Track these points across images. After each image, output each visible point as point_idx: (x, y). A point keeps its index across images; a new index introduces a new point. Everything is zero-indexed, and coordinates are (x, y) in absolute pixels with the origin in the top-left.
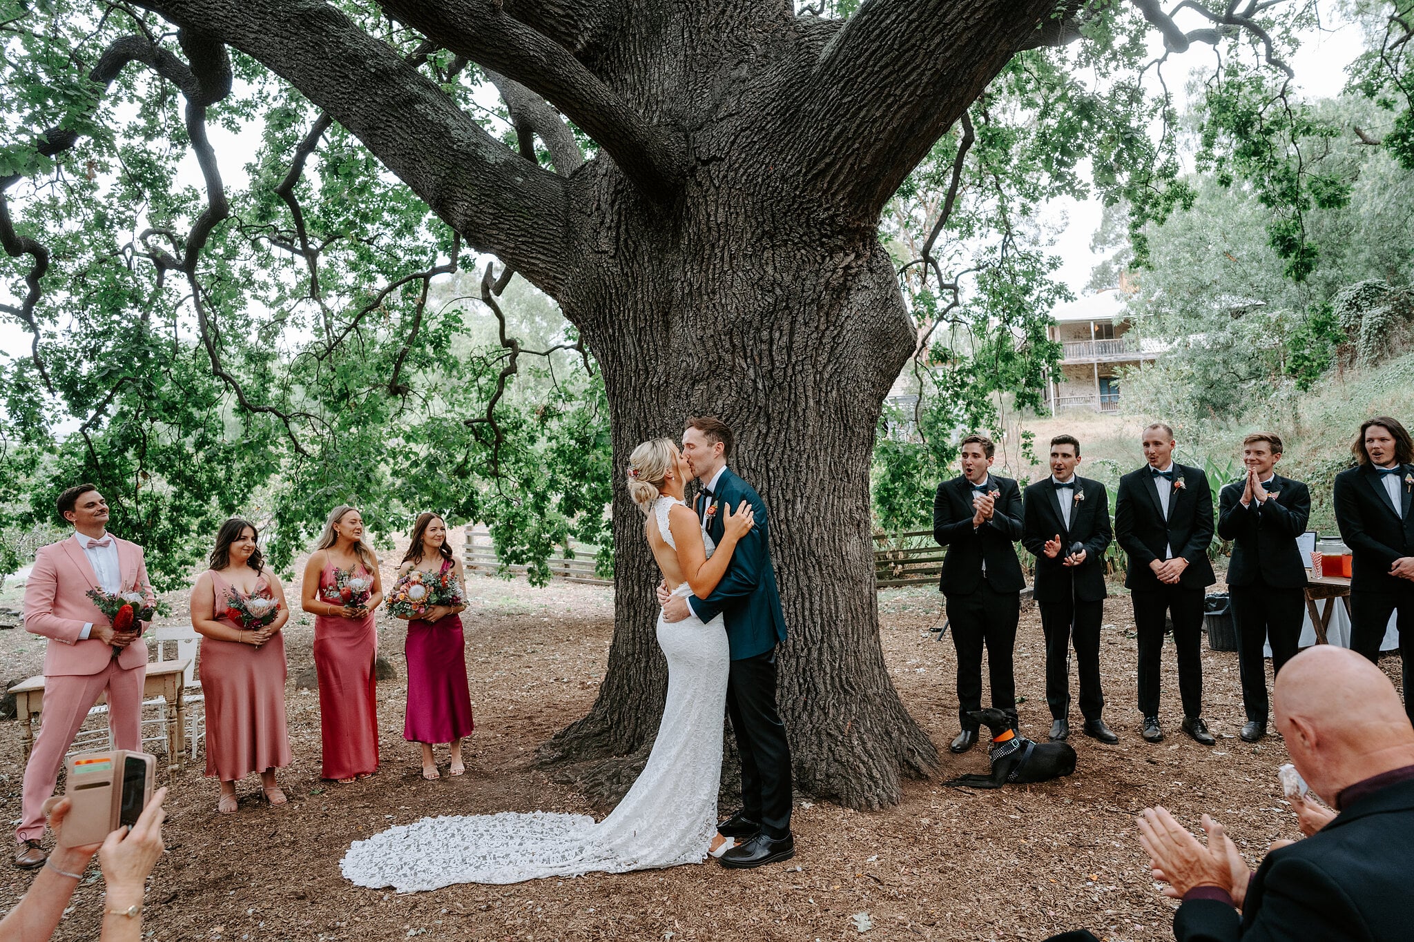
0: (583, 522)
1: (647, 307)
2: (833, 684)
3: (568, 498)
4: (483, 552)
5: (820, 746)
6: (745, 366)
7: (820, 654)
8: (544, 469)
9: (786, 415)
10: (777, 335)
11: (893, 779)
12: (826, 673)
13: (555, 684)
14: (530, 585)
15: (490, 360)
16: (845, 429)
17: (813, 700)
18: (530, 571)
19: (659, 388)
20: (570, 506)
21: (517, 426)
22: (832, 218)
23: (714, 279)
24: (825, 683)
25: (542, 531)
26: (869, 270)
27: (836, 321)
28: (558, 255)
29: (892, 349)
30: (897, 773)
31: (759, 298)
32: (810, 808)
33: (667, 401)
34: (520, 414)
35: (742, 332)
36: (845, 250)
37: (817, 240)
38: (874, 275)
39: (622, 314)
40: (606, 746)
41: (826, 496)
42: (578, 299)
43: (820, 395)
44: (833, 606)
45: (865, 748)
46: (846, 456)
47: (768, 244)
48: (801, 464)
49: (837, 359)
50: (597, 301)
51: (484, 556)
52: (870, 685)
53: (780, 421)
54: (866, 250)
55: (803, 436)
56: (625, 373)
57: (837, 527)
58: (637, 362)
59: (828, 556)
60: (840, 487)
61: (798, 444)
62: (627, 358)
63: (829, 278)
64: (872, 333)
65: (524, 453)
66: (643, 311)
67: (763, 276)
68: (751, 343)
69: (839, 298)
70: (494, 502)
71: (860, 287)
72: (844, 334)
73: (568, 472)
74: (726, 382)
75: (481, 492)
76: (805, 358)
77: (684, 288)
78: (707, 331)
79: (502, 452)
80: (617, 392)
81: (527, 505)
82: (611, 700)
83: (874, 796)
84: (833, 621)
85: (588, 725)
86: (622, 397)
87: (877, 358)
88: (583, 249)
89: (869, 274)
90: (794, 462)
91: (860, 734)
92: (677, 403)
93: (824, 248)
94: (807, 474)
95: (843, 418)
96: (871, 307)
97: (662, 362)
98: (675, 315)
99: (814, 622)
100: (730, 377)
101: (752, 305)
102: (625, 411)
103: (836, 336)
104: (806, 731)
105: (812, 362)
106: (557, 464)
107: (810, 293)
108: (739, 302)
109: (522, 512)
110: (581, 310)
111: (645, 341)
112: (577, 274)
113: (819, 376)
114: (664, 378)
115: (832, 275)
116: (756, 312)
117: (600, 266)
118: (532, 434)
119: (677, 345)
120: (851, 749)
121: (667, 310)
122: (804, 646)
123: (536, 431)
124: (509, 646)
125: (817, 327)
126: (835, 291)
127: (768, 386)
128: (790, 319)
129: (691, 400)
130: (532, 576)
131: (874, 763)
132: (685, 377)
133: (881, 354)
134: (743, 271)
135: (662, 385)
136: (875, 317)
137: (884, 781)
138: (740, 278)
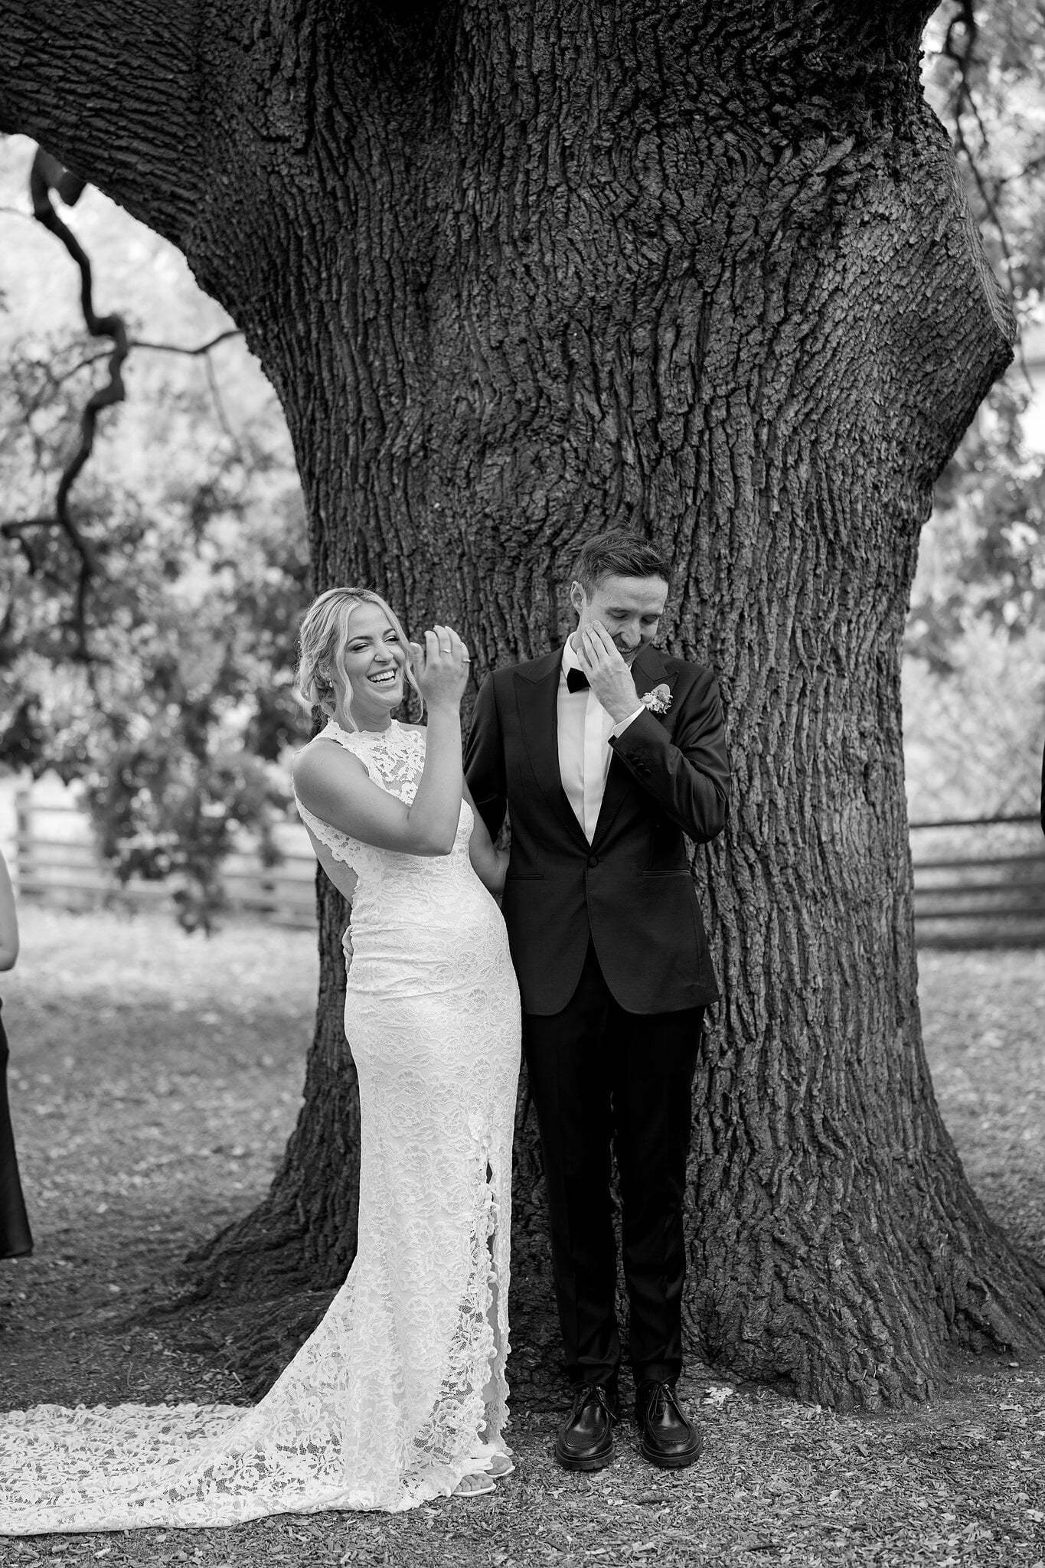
1: (381, 271)
2: (792, 1135)
4: (60, 855)
5: (756, 1266)
6: (595, 411)
7: (764, 1063)
9: (690, 522)
10: (669, 337)
11: (923, 1346)
12: (775, 1107)
13: (215, 1160)
15: (57, 370)
16: (831, 553)
17: (744, 1165)
18: (180, 897)
19: (407, 461)
21: (132, 536)
22: (796, 55)
23: (526, 206)
24: (773, 1129)
25: (204, 796)
26: (890, 175)
27: (807, 301)
28: (180, 143)
29: (948, 362)
30: (935, 1338)
31: (627, 252)
32: (727, 1402)
33: (427, 493)
34: (139, 505)
35: (589, 332)
36: (828, 131)
37: (761, 109)
38: (904, 185)
39: (324, 289)
40: (294, 1269)
41: (783, 707)
42: (228, 249)
43: (768, 475)
44: (795, 959)
45: (859, 1275)
46: (833, 615)
47: (647, 122)
48: (723, 635)
49: (811, 389)
50: (270, 255)
51: (62, 865)
52: (884, 1140)
53: (676, 537)
54: (883, 127)
55: (729, 572)
56: (333, 427)
57: (810, 780)
58: (359, 401)
59: (785, 844)
60: (816, 686)
61: (718, 589)
62: (338, 391)
63: (791, 200)
64: (897, 326)
65: (152, 604)
66: (372, 282)
67: (637, 198)
68: (609, 356)
69: (816, 246)
70: (81, 727)
71: (866, 218)
72: (827, 330)
73: (263, 651)
74: (554, 448)
75: (49, 703)
76: (734, 390)
77: (460, 228)
78: (512, 330)
79: (98, 602)
80: (317, 470)
81: (166, 733)
82: (307, 1169)
83: (870, 1380)
84: (794, 991)
85: (258, 1226)
86: (327, 482)
87: (911, 384)
88: (235, 131)
89: (891, 186)
90: (707, 631)
91: (849, 1245)
92: (447, 495)
93: (778, 128)
94: (738, 656)
95: (824, 527)
96: (895, 263)
97: (413, 400)
98: (441, 291)
99: (750, 993)
100: (562, 437)
101: (611, 269)
102: (334, 513)
103: (807, 335)
104: (725, 1235)
105: (749, 399)
106: (234, 633)
107: (745, 236)
108: (583, 261)
109: (155, 752)
110: (237, 275)
111: (376, 352)
112: (224, 190)
113: (765, 430)
114: (418, 440)
115: (798, 193)
116: (620, 284)
117: (273, 172)
118: (171, 555)
119: (446, 363)
120: (824, 1277)
121: (424, 279)
122: (726, 1046)
123: (181, 548)
124: (114, 1080)
125: (761, 318)
126: (804, 229)
127: (648, 456)
128: (698, 300)
129: (478, 488)
130: (187, 911)
131: (877, 1310)
132: (465, 436)
133: (920, 375)
134: (591, 186)
135: (415, 454)
136: (903, 287)
137: (898, 1349)
138: (586, 205)
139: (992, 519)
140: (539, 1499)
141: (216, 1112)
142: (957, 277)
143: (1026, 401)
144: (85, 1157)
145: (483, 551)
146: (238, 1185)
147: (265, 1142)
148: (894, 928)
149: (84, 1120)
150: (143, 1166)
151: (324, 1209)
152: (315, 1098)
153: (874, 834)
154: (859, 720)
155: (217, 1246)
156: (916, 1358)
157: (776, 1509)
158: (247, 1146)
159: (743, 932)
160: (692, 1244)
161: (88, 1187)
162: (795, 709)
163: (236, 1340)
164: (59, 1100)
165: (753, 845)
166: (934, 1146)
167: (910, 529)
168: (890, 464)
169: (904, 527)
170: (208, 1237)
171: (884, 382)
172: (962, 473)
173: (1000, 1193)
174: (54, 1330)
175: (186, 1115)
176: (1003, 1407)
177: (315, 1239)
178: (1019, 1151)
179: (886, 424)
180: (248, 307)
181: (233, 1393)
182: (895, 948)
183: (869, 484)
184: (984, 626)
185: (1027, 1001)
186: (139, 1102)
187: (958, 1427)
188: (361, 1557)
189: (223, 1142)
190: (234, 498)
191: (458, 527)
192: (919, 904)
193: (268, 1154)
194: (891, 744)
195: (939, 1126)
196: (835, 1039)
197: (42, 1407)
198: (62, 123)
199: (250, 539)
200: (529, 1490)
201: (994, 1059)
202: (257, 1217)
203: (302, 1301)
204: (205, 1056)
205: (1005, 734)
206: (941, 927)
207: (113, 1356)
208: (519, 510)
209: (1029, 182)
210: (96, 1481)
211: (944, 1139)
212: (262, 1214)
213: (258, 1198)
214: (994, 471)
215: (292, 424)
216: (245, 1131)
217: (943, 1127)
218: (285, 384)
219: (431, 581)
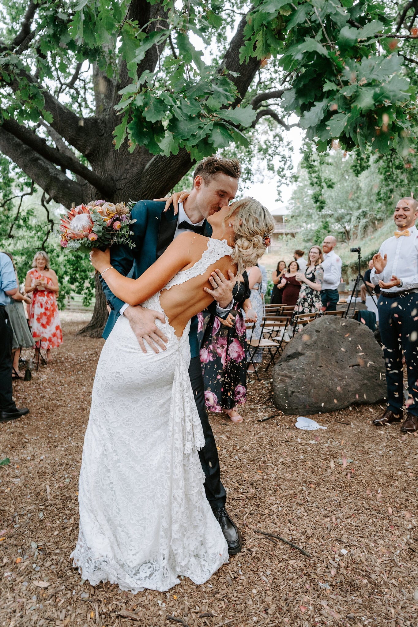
0: (77, 287)
3: (71, 278)
8: (62, 267)
20: (73, 281)
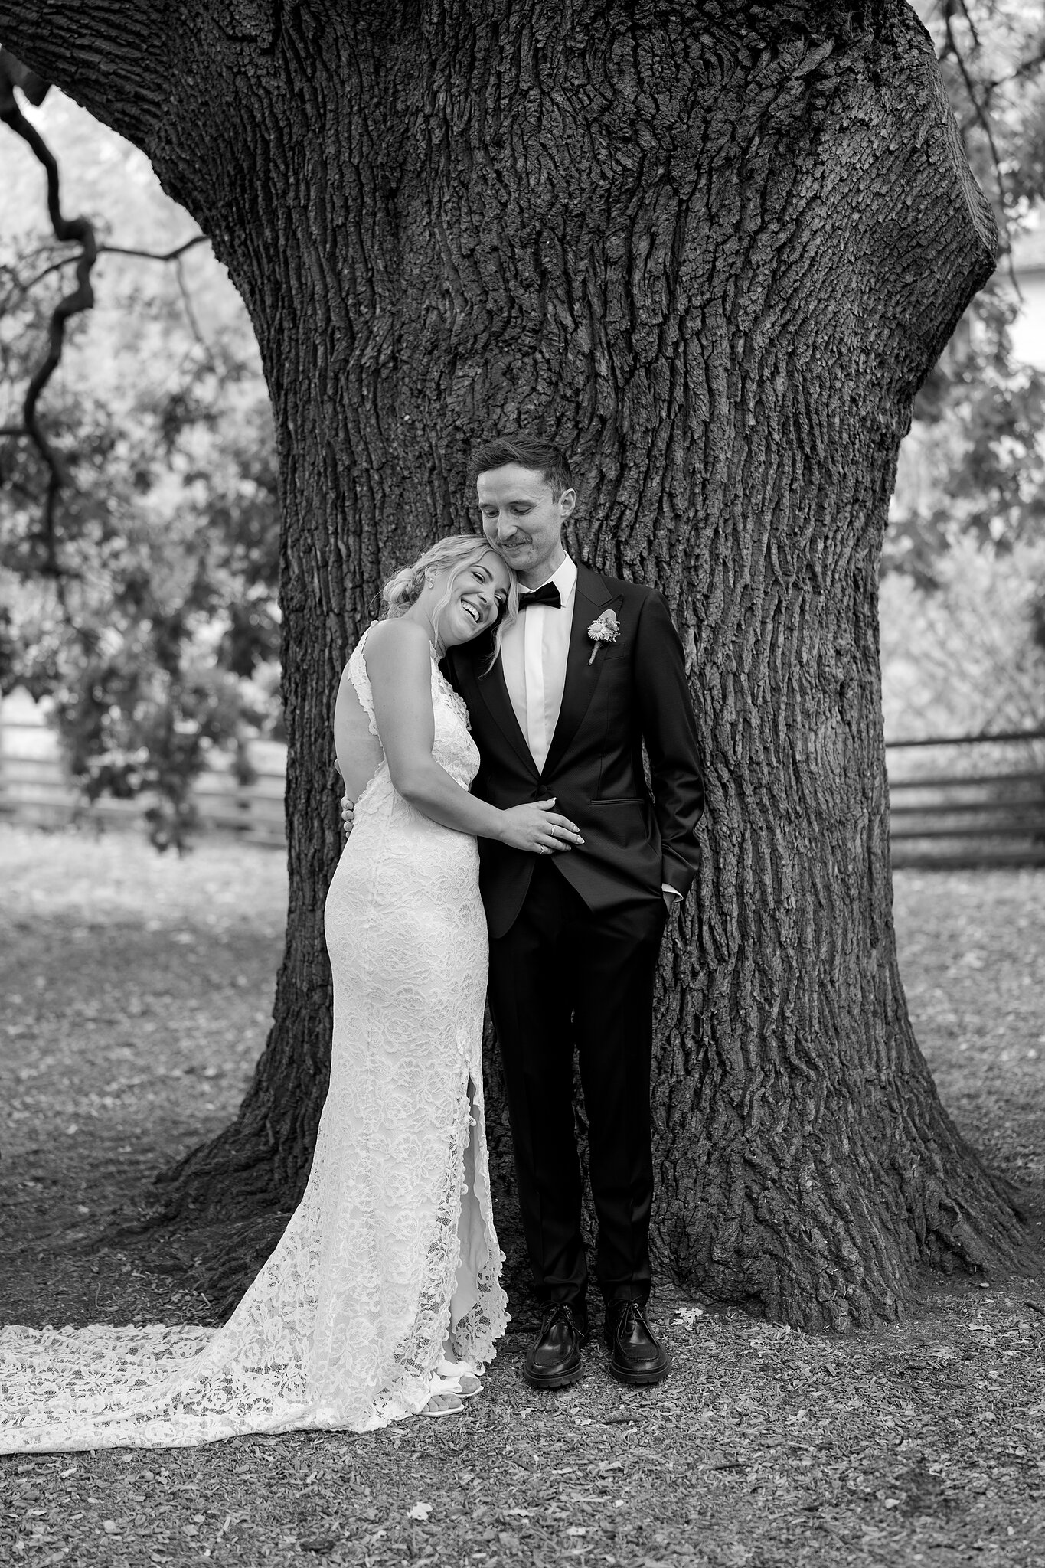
1: (350, 177)
2: (764, 1056)
3: (238, 631)
4: (31, 772)
5: (727, 1187)
6: (568, 321)
7: (737, 985)
9: (664, 435)
10: (643, 245)
11: (894, 1267)
12: (747, 1029)
13: (187, 1080)
14: (151, 853)
15: (25, 275)
16: (808, 468)
17: (716, 1086)
18: (152, 815)
19: (377, 372)
20: (244, 651)
21: (102, 446)
23: (498, 110)
24: (745, 1050)
25: (177, 714)
26: (870, 80)
27: (784, 209)
28: (144, 41)
29: (928, 272)
30: (906, 1259)
31: (601, 157)
32: (696, 1323)
33: (397, 404)
34: (109, 415)
35: (561, 240)
36: (807, 33)
37: (738, 10)
38: (884, 90)
39: (292, 194)
40: (263, 1191)
41: (758, 624)
42: (193, 153)
43: (743, 387)
44: (768, 880)
45: (830, 1197)
46: (809, 531)
47: (622, 23)
48: (697, 551)
49: (788, 300)
50: (236, 159)
51: (33, 783)
52: (857, 1062)
53: (650, 451)
54: (863, 29)
55: (704, 486)
56: (301, 336)
57: (784, 699)
58: (328, 310)
59: (758, 764)
60: (791, 603)
61: (692, 504)
62: (306, 299)
63: (769, 105)
64: (876, 236)
65: (122, 517)
66: (340, 187)
67: (611, 102)
68: (582, 265)
69: (793, 152)
70: (50, 642)
71: (845, 124)
72: (805, 239)
73: (237, 565)
74: (526, 360)
75: (18, 617)
76: (709, 301)
77: (430, 132)
78: (483, 238)
79: (67, 514)
80: (286, 381)
81: (137, 648)
82: (276, 1090)
83: (840, 1301)
84: (768, 911)
85: (227, 1147)
86: (295, 393)
87: (890, 295)
88: (200, 30)
89: (871, 90)
90: (681, 547)
91: (820, 1167)
92: (418, 407)
93: (756, 30)
94: (712, 573)
95: (800, 441)
96: (875, 171)
97: (383, 309)
98: (411, 197)
99: (723, 914)
100: (534, 348)
101: (584, 175)
102: (302, 425)
103: (784, 244)
104: (696, 1157)
105: (724, 309)
106: (208, 546)
107: (722, 141)
108: (556, 167)
109: (126, 668)
110: (203, 179)
111: (345, 260)
112: (189, 91)
113: (741, 342)
114: (387, 350)
115: (776, 97)
116: (593, 191)
117: (239, 72)
118: (142, 466)
119: (416, 271)
120: (795, 1198)
121: (394, 185)
122: (698, 967)
123: (153, 459)
124: (86, 1001)
125: (738, 226)
126: (783, 136)
127: (622, 368)
128: (674, 209)
129: (449, 400)
130: (158, 830)
131: (847, 1231)
132: (435, 346)
133: (899, 285)
134: (564, 89)
135: (384, 365)
136: (883, 196)
137: (868, 1270)
138: (559, 109)
139: (979, 432)
140: (507, 1418)
141: (189, 1033)
142: (938, 185)
143: (1014, 312)
144: (56, 1078)
145: (453, 465)
146: (210, 1106)
147: (238, 1063)
148: (869, 848)
149: (56, 1040)
150: (114, 1086)
151: (293, 1130)
152: (285, 1019)
153: (849, 753)
154: (835, 638)
155: (186, 1167)
156: (886, 1279)
157: (743, 1428)
158: (220, 1067)
159: (716, 852)
160: (662, 1165)
161: (58, 1108)
162: (770, 627)
163: (205, 1261)
164: (30, 1020)
165: (727, 764)
166: (907, 1068)
167: (888, 443)
168: (868, 377)
169: (882, 441)
170: (178, 1158)
171: (863, 293)
172: (950, 384)
173: (976, 1114)
174: (23, 1251)
175: (158, 1036)
176: (973, 1327)
177: (284, 1160)
178: (996, 1072)
179: (865, 336)
180: (214, 212)
181: (201, 1313)
182: (870, 868)
183: (846, 397)
184: (969, 542)
185: (1009, 921)
186: (111, 1023)
187: (927, 1347)
188: (328, 1477)
189: (195, 1063)
190: (207, 408)
191: (428, 440)
192: (895, 824)
193: (240, 1074)
194: (867, 662)
195: (914, 1048)
196: (808, 960)
197: (9, 1328)
198: (24, 21)
199: (223, 450)
200: (497, 1410)
201: (974, 981)
202: (227, 1138)
203: (270, 1222)
204: (178, 976)
205: (991, 651)
206: (925, 847)
207: (81, 1277)
208: (490, 423)
209: (1022, 86)
210: (62, 1401)
211: (918, 1060)
212: (232, 1135)
213: (229, 1119)
214: (983, 382)
215: (259, 334)
216: (217, 1052)
217: (917, 1049)
218: (252, 292)
219: (401, 495)
